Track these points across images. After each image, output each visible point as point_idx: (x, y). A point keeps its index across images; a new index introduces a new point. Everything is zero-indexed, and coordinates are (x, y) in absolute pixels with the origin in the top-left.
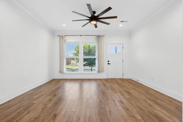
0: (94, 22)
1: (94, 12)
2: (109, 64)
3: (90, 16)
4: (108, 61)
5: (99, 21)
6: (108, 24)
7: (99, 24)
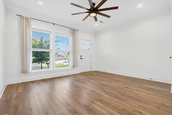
0: (93, 15)
1: (94, 4)
2: (81, 58)
3: (89, 8)
4: (81, 56)
5: (99, 13)
6: (109, 17)
7: (98, 16)
